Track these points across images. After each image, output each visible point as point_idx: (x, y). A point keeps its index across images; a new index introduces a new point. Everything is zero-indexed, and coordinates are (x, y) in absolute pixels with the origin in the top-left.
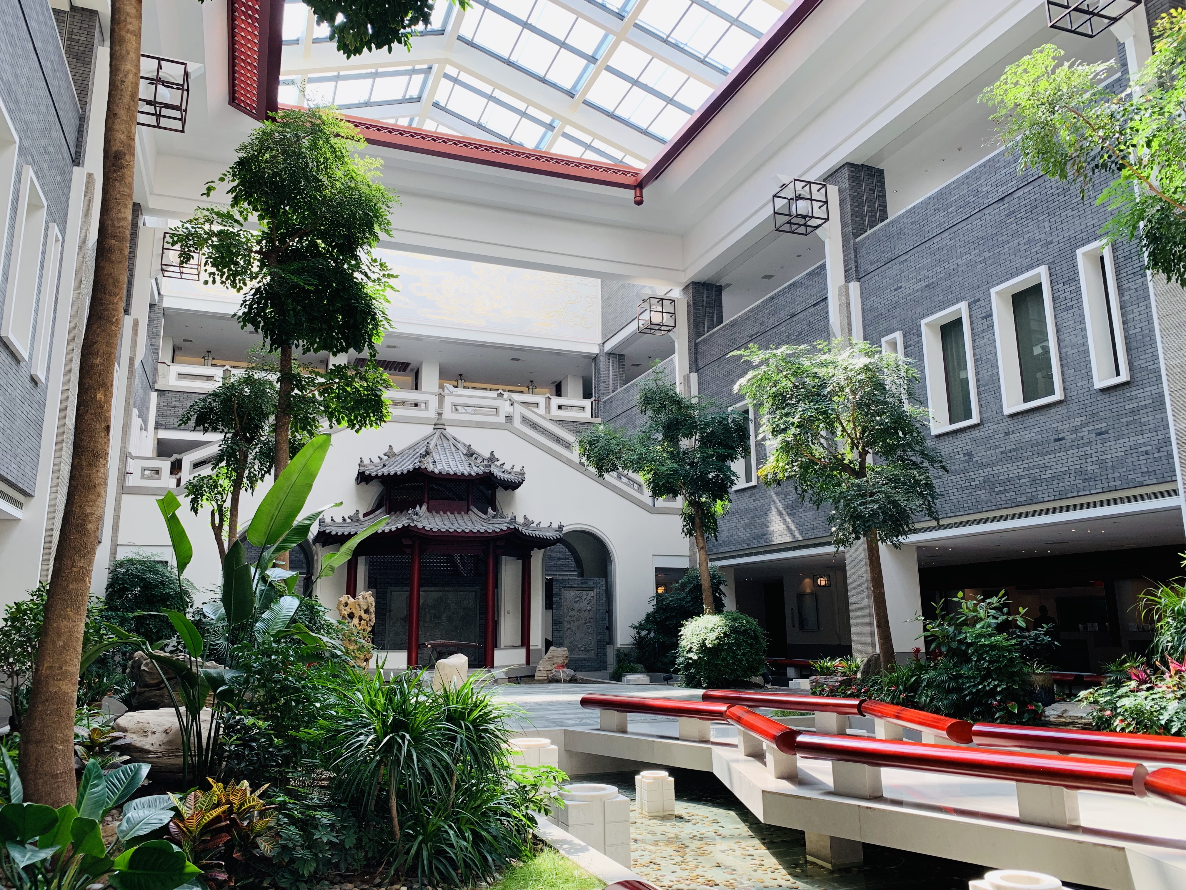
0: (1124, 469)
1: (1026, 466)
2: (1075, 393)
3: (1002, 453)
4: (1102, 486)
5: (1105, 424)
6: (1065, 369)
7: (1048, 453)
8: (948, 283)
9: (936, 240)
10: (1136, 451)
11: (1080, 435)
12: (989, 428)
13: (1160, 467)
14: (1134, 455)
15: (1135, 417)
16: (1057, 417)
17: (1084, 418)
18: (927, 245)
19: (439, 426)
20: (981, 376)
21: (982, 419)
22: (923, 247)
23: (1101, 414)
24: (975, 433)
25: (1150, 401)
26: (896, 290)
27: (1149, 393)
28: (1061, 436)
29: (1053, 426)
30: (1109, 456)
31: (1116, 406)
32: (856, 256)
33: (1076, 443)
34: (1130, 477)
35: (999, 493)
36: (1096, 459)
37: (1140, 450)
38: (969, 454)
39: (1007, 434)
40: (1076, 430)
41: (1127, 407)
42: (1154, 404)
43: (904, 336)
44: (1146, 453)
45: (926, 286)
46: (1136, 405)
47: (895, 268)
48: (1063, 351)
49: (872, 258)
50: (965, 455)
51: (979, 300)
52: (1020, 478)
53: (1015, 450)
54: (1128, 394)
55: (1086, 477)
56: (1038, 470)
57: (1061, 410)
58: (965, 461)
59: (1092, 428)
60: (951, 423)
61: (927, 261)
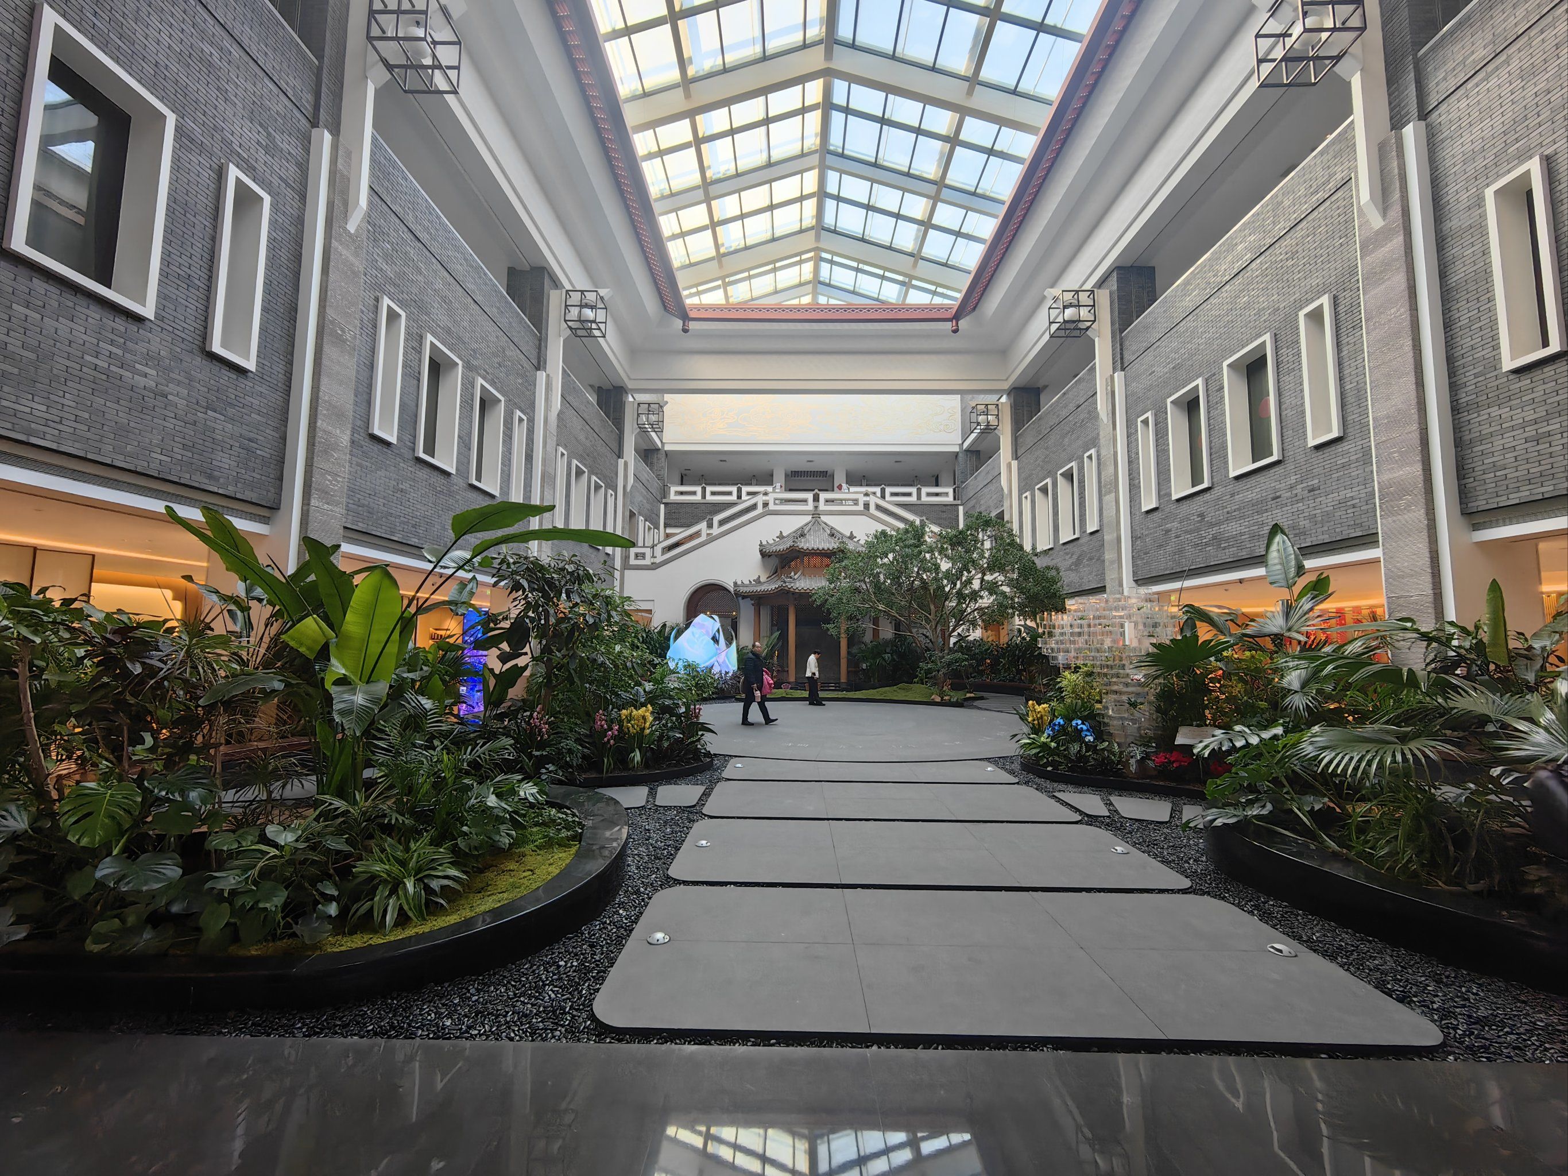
0: (1333, 523)
1: (1247, 523)
2: (1292, 453)
3: (1228, 513)
4: (1311, 539)
5: (1317, 481)
6: (1285, 430)
7: (1266, 511)
8: (1190, 363)
9: (1181, 324)
10: (1344, 505)
11: (1295, 492)
12: (1217, 492)
13: (1366, 520)
14: (1342, 509)
15: (1346, 472)
16: (1275, 477)
17: (1299, 476)
18: (1175, 330)
19: (816, 514)
20: (1213, 444)
21: (1213, 484)
22: (1172, 332)
23: (1314, 471)
24: (1207, 496)
25: (1361, 455)
26: (1150, 374)
27: (1361, 447)
28: (1278, 494)
29: (1272, 485)
30: (1319, 511)
31: (1329, 462)
32: (1121, 349)
33: (1290, 500)
34: (1337, 530)
35: (1224, 549)
36: (1307, 514)
37: (1349, 503)
38: (1202, 515)
39: (1232, 495)
40: (1292, 487)
41: (1339, 462)
42: (1364, 458)
43: (1156, 415)
44: (1354, 506)
45: (1173, 368)
46: (1347, 460)
47: (1150, 355)
48: (1284, 414)
49: (1134, 348)
50: (1199, 516)
51: (1214, 374)
52: (1241, 534)
53: (1239, 509)
54: (1341, 450)
55: (1298, 531)
56: (1257, 527)
57: (1278, 470)
58: (1199, 522)
59: (1305, 485)
60: (1193, 486)
61: (1174, 345)
